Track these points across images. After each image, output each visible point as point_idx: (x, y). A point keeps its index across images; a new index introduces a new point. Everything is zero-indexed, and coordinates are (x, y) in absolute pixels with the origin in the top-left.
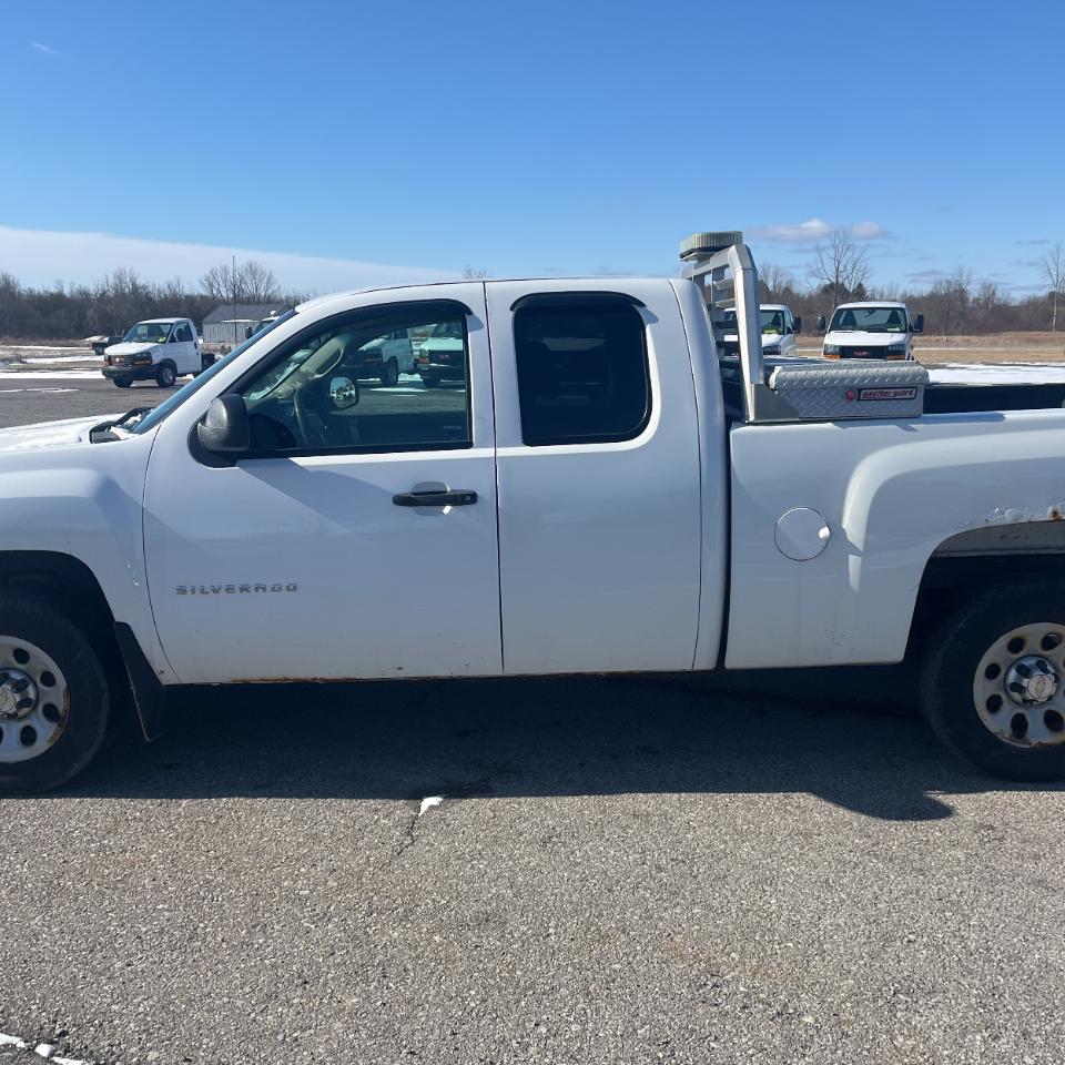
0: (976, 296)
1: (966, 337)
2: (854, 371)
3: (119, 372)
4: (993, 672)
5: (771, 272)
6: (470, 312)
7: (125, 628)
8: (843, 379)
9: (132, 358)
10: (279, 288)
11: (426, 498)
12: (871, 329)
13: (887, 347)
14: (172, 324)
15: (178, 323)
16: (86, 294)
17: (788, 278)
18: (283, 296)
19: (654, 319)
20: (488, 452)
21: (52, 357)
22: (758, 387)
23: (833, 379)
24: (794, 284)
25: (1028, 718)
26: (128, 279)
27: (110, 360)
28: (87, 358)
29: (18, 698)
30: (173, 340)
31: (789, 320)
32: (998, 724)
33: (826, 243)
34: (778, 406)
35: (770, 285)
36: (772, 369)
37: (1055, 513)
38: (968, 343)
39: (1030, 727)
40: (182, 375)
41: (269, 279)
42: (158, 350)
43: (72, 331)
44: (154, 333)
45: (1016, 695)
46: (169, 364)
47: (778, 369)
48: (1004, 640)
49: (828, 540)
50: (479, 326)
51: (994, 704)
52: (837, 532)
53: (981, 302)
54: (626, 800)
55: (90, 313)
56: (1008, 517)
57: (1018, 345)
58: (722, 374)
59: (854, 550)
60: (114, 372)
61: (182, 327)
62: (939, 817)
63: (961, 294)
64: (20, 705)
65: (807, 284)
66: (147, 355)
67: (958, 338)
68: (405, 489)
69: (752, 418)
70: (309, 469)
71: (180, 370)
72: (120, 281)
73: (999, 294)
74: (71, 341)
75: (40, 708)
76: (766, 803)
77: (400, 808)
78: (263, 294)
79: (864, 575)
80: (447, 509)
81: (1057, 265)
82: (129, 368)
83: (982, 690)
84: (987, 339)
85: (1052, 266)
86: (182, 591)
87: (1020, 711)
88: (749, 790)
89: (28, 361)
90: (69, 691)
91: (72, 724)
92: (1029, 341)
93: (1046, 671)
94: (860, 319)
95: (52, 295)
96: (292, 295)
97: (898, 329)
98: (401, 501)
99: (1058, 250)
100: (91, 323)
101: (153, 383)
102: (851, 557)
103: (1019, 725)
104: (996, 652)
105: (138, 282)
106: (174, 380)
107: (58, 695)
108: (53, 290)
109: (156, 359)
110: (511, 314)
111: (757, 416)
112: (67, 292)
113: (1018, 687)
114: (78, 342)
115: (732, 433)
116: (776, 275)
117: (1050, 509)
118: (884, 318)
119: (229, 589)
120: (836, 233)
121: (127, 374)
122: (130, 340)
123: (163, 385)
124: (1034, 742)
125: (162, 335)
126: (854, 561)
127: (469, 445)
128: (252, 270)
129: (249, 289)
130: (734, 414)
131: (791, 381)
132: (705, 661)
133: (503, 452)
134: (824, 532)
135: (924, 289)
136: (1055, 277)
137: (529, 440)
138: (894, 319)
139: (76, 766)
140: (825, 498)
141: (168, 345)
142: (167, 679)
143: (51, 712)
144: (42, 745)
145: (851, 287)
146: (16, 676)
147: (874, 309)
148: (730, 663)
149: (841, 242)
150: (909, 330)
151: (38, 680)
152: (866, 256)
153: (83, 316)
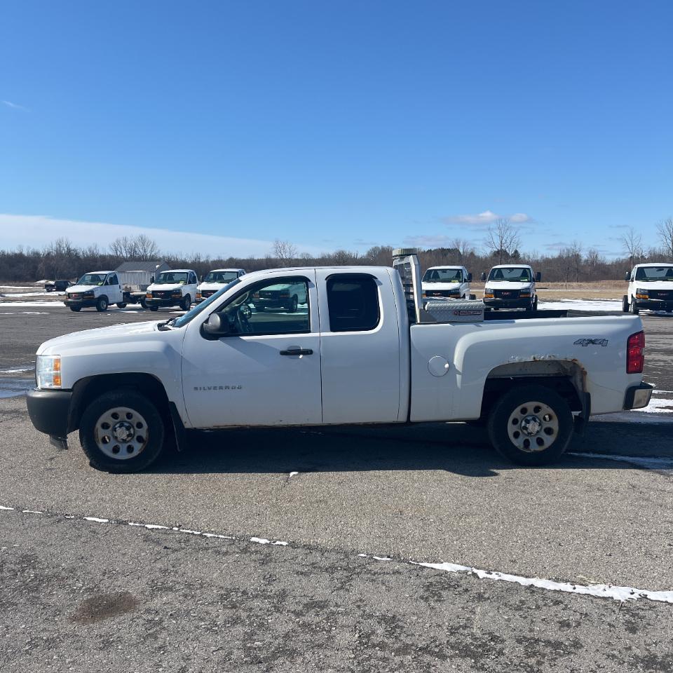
0: (586, 258)
1: (579, 283)
2: (457, 304)
3: (74, 302)
4: (515, 422)
5: (461, 243)
6: (310, 281)
7: (173, 404)
8: (453, 307)
9: (82, 294)
10: (159, 252)
11: (293, 352)
12: (511, 280)
13: (520, 290)
14: (106, 275)
15: (110, 274)
16: (37, 254)
17: (472, 247)
18: (161, 256)
19: (381, 284)
20: (317, 334)
21: (19, 293)
22: (420, 310)
23: (449, 307)
24: (476, 250)
25: (530, 441)
26: (64, 245)
27: (69, 295)
28: (42, 294)
29: (128, 433)
30: (107, 284)
31: (465, 275)
32: (518, 443)
33: (493, 226)
34: (429, 318)
35: (461, 251)
36: (426, 303)
37: (534, 358)
38: (580, 287)
39: (531, 444)
40: (111, 304)
41: (153, 246)
42: (97, 289)
43: (28, 277)
44: (95, 280)
45: (525, 431)
46: (104, 298)
47: (428, 303)
48: (518, 409)
49: (448, 369)
50: (313, 286)
51: (516, 435)
52: (452, 366)
53: (589, 262)
54: (372, 472)
55: (41, 266)
56: (517, 359)
57: (610, 288)
58: (407, 306)
59: (458, 372)
60: (71, 302)
61: (112, 276)
62: (492, 476)
63: (577, 257)
64: (128, 436)
65: (484, 251)
66: (91, 293)
67: (574, 284)
68: (285, 349)
69: (419, 322)
71: (110, 301)
72: (60, 247)
73: (599, 258)
74: (28, 283)
75: (135, 437)
76: (427, 474)
77: (282, 476)
78: (149, 254)
79: (462, 382)
80: (301, 356)
81: (631, 240)
82: (81, 300)
83: (511, 429)
84: (591, 284)
85: (629, 242)
86: (196, 388)
87: (527, 438)
88: (419, 469)
89: (6, 295)
90: (149, 430)
91: (149, 444)
92: (616, 286)
93: (535, 421)
94: (505, 274)
95: (16, 254)
96: (166, 255)
97: (526, 280)
98: (283, 353)
99: (632, 232)
100: (41, 272)
101: (94, 309)
102: (457, 375)
103: (527, 443)
104: (516, 413)
105: (70, 247)
106: (107, 307)
107: (143, 432)
108: (17, 252)
109: (97, 295)
110: (325, 282)
111: (420, 321)
112: (25, 253)
113: (525, 428)
114: (32, 284)
115: (411, 327)
116: (464, 246)
117: (532, 357)
118: (519, 273)
119: (215, 388)
120: (500, 220)
121: (80, 304)
122: (81, 284)
123: (100, 310)
124: (532, 450)
125: (100, 281)
126: (458, 377)
127: (309, 332)
128: (143, 240)
129: (140, 251)
130: (412, 320)
131: (433, 308)
132: (403, 418)
133: (323, 334)
134: (447, 366)
135: (554, 254)
136: (631, 248)
137: (333, 330)
138: (524, 275)
139: (150, 461)
140: (446, 352)
141: (104, 286)
142: (187, 426)
143: (140, 439)
144: (135, 453)
145: (511, 252)
146: (126, 424)
147: (513, 269)
148: (412, 419)
149: (503, 226)
150: (532, 280)
151: (135, 426)
152: (517, 235)
153: (36, 268)
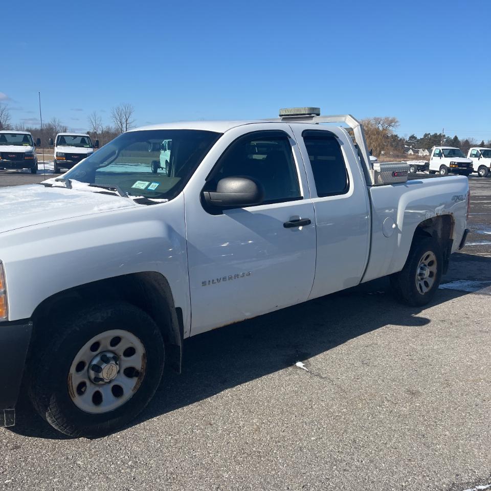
6: (290, 137)
7: (180, 310)
11: (293, 224)
12: (77, 146)
19: (342, 144)
20: (309, 201)
25: (422, 285)
31: (34, 139)
37: (437, 214)
39: (423, 288)
50: (295, 143)
56: (429, 216)
69: (373, 184)
70: (253, 213)
75: (122, 372)
80: (300, 228)
86: (204, 283)
87: (420, 282)
90: (147, 356)
97: (88, 146)
98: (287, 225)
102: (399, 234)
104: (419, 263)
107: (137, 361)
110: (302, 138)
113: (421, 275)
115: (371, 189)
124: (424, 292)
127: (302, 198)
133: (313, 200)
134: (394, 226)
137: (320, 195)
142: (186, 336)
144: (128, 393)
151: (122, 355)
